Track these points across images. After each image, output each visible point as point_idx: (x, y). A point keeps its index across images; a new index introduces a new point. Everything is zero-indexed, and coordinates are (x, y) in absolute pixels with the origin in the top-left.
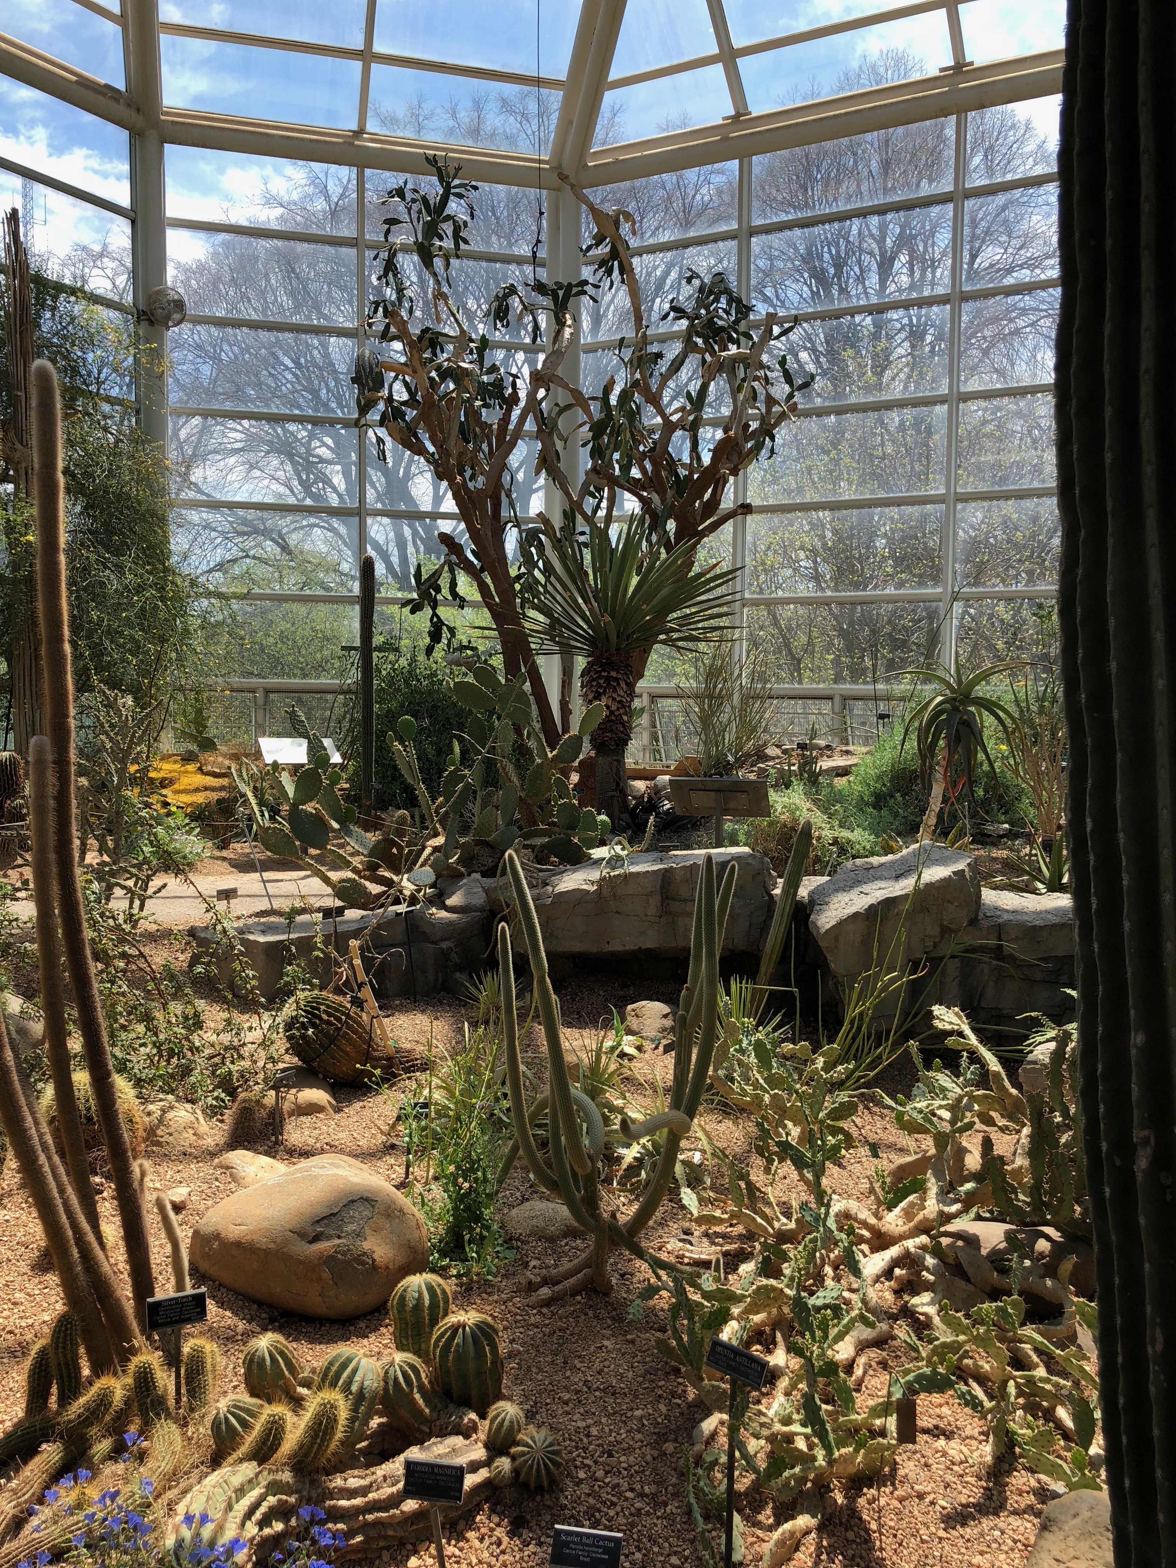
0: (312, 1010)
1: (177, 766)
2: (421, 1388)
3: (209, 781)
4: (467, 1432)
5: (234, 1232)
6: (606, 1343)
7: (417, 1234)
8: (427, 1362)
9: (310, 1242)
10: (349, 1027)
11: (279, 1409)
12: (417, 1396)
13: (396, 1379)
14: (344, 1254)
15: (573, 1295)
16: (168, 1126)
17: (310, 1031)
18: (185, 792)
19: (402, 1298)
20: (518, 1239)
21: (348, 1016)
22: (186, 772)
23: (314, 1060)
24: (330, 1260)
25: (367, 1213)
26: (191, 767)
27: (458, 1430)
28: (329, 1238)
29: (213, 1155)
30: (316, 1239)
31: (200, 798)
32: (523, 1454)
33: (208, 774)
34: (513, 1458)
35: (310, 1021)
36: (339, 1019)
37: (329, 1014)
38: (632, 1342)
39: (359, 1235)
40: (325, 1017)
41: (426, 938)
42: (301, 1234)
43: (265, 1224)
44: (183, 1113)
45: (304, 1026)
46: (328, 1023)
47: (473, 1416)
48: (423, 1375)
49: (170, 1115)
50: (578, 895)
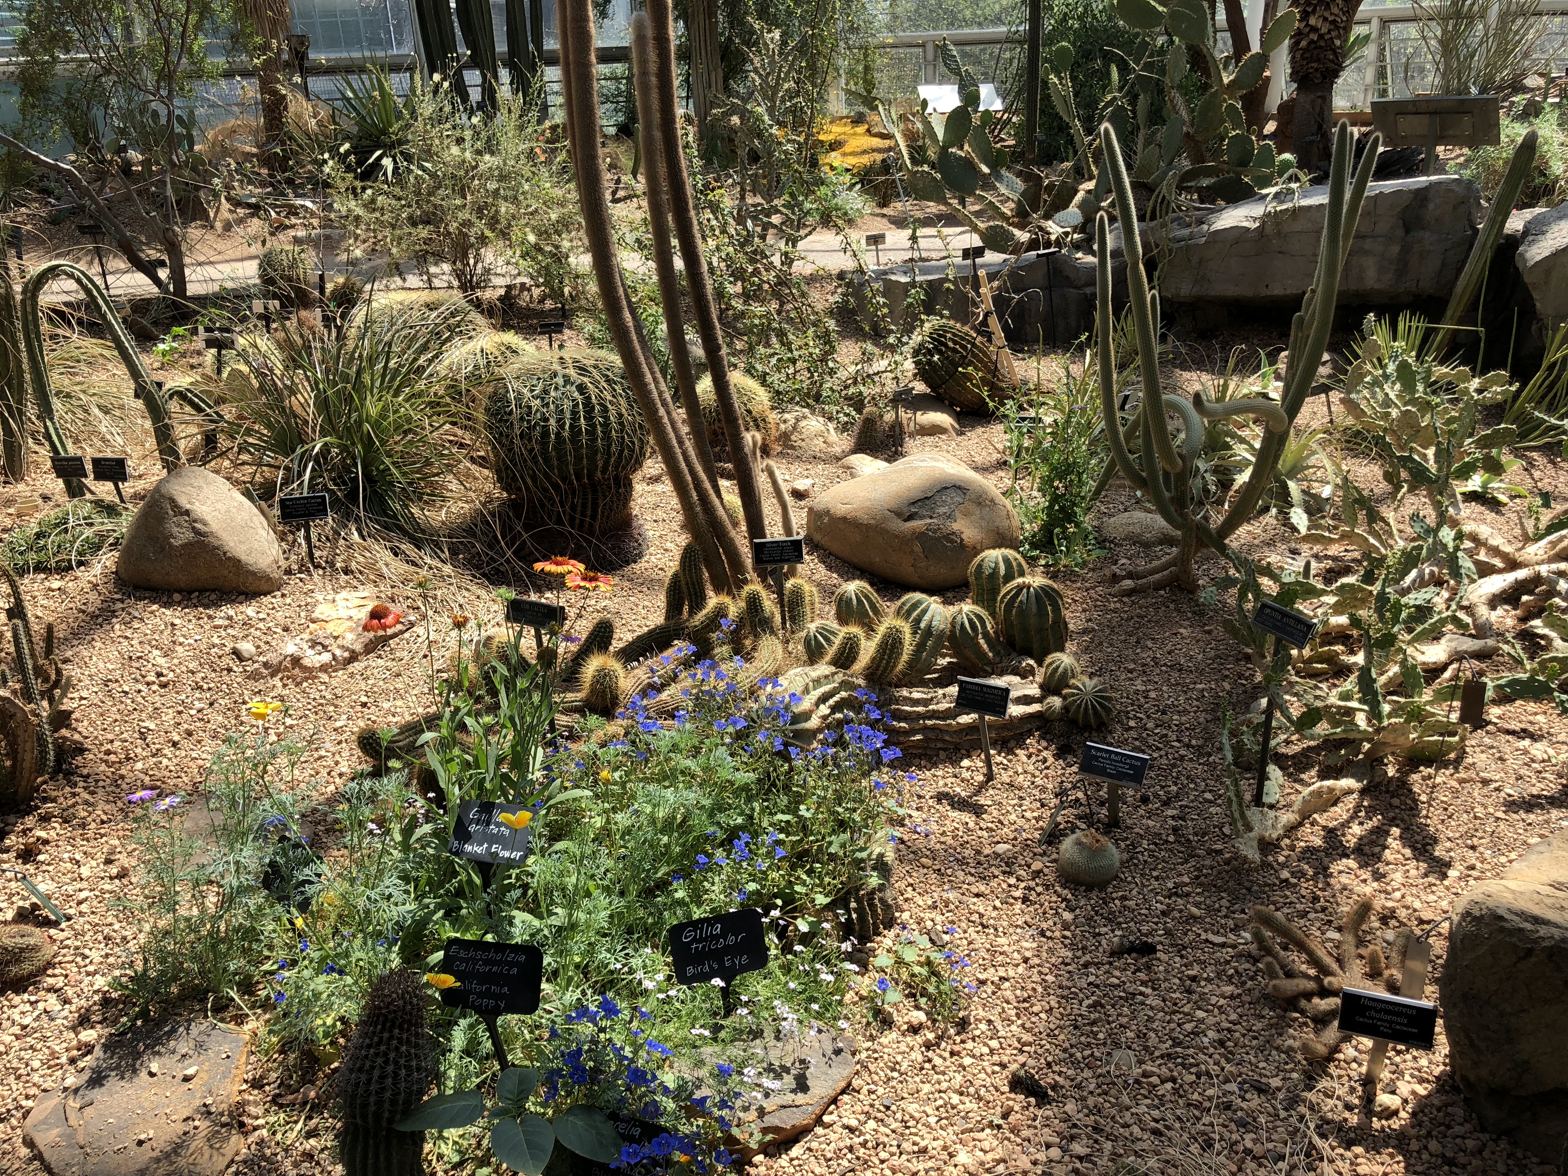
0: (938, 337)
1: (848, 129)
2: (986, 635)
3: (876, 142)
4: (1024, 674)
5: (841, 509)
6: (1182, 630)
7: (1006, 523)
8: (993, 614)
9: (905, 521)
10: (975, 355)
11: (855, 630)
12: (982, 641)
13: (962, 624)
14: (935, 532)
15: (1157, 589)
16: (801, 433)
17: (936, 358)
18: (853, 154)
19: (980, 566)
20: (1112, 542)
21: (974, 345)
22: (855, 134)
23: (940, 386)
24: (920, 536)
25: (958, 499)
26: (861, 129)
27: (1015, 672)
28: (922, 517)
29: (838, 459)
30: (910, 518)
31: (865, 160)
32: (1073, 695)
33: (876, 135)
34: (1065, 698)
35: (935, 347)
36: (964, 347)
37: (955, 343)
38: (1209, 632)
39: (949, 516)
40: (951, 344)
41: (1069, 282)
42: (898, 514)
43: (868, 504)
44: (814, 423)
45: (930, 352)
46: (954, 350)
47: (1031, 662)
48: (989, 627)
49: (803, 423)
50: (1238, 232)
